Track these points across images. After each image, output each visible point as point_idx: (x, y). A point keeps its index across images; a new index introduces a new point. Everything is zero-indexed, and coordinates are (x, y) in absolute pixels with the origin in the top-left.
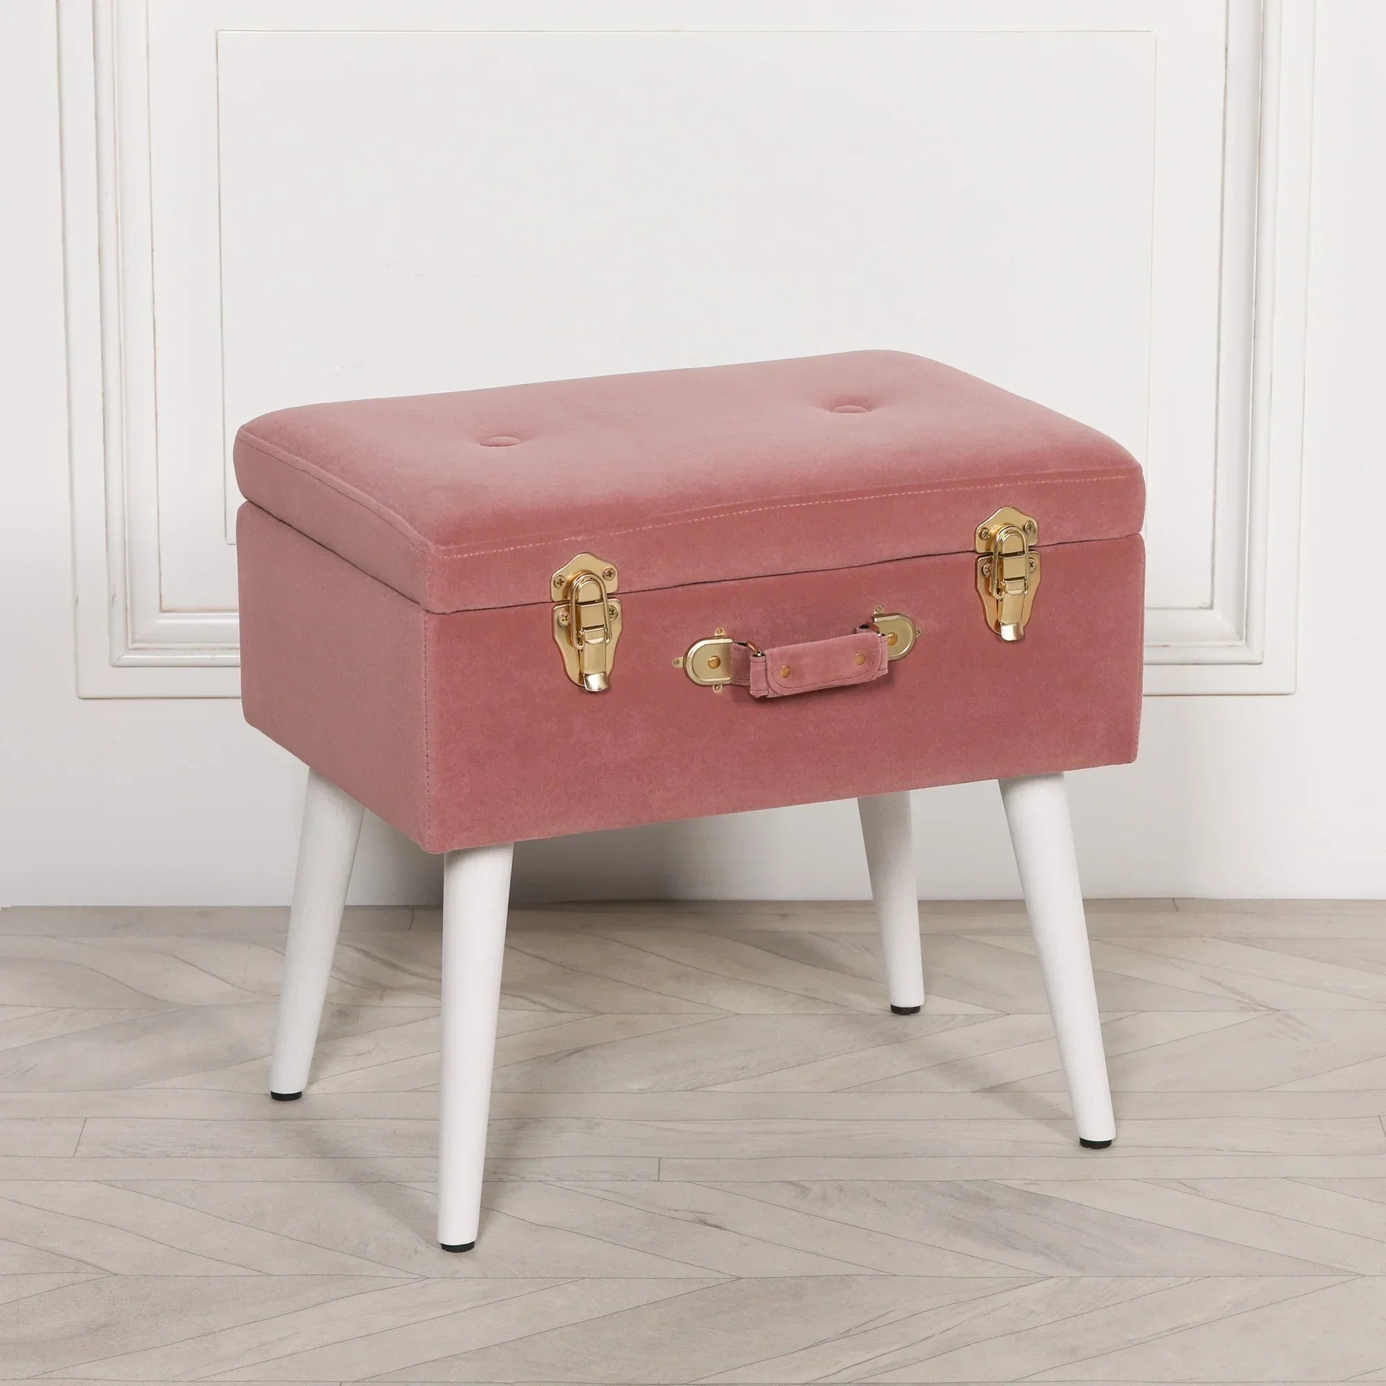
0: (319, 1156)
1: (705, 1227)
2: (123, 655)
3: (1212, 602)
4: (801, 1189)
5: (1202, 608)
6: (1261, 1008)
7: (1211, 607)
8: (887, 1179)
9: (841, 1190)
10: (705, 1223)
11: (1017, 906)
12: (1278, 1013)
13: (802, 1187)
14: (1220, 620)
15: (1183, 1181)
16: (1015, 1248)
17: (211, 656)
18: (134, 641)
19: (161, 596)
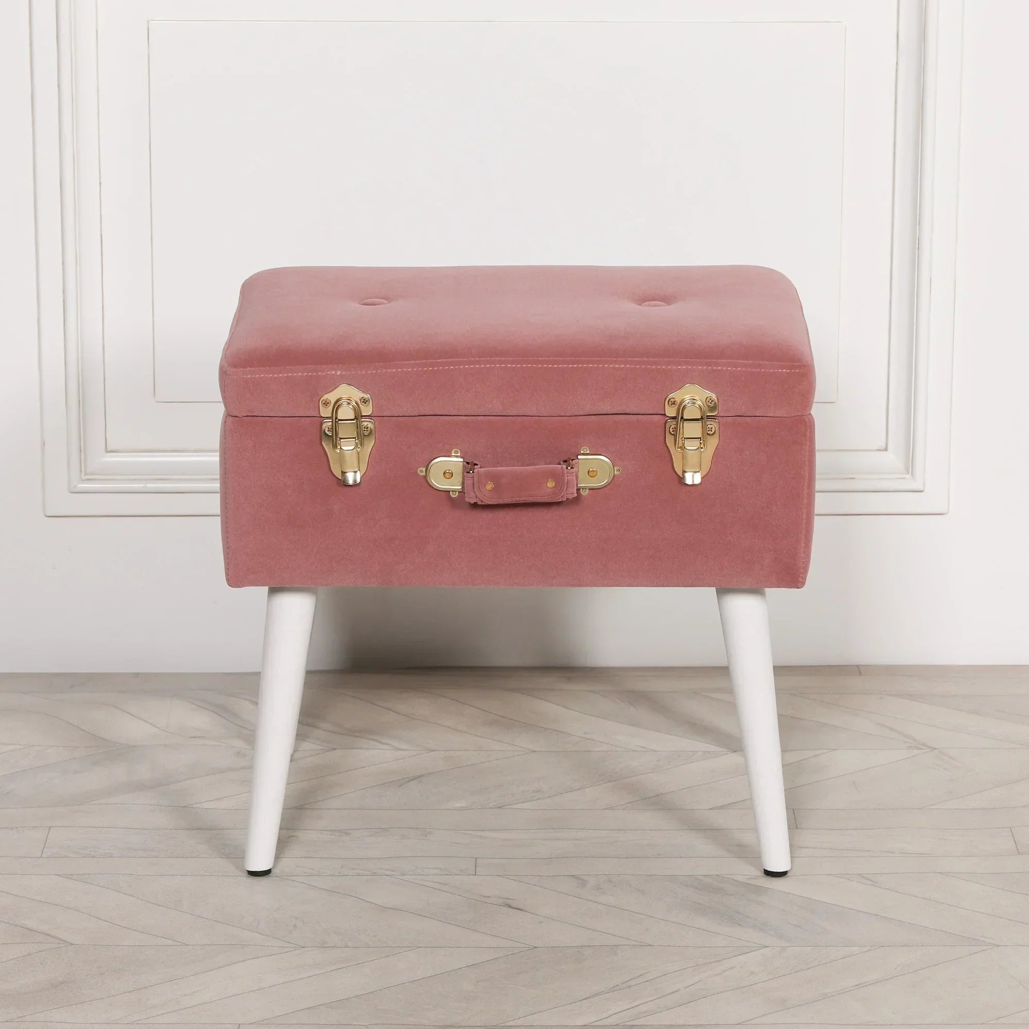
0: (223, 856)
1: (510, 910)
2: (78, 484)
3: (887, 445)
4: (581, 881)
5: (879, 450)
6: (923, 747)
7: (886, 449)
8: (645, 874)
9: (611, 882)
10: (510, 906)
11: (724, 671)
12: (936, 751)
13: (582, 879)
14: (892, 459)
15: (863, 875)
16: (739, 925)
17: (142, 485)
18: (86, 474)
19: (106, 440)
